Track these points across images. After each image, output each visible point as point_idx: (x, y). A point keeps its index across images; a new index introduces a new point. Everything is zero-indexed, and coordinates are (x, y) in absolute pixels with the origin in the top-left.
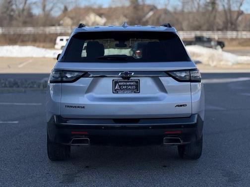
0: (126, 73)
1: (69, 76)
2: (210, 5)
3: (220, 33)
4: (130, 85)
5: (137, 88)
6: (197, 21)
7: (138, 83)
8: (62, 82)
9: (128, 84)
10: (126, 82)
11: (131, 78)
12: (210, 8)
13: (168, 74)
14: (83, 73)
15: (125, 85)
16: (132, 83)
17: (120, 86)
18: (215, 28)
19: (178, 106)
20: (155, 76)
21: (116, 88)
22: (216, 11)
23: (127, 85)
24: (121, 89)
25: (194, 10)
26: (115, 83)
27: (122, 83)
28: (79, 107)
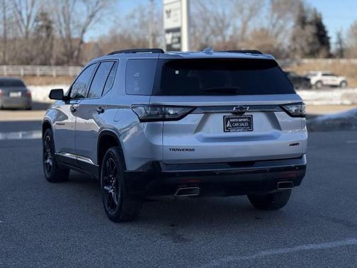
0: (241, 108)
1: (171, 112)
2: (44, 29)
3: (59, 68)
4: (242, 122)
5: (250, 126)
6: (27, 51)
7: (250, 118)
8: (164, 119)
9: (240, 120)
10: (238, 118)
11: (246, 114)
12: (44, 34)
13: (282, 108)
14: (191, 109)
15: (236, 122)
16: (245, 120)
17: (232, 123)
18: (53, 61)
19: (292, 145)
20: (269, 111)
21: (228, 125)
22: (53, 38)
23: (239, 122)
24: (233, 127)
25: (21, 35)
26: (226, 120)
27: (234, 120)
28: (187, 150)
